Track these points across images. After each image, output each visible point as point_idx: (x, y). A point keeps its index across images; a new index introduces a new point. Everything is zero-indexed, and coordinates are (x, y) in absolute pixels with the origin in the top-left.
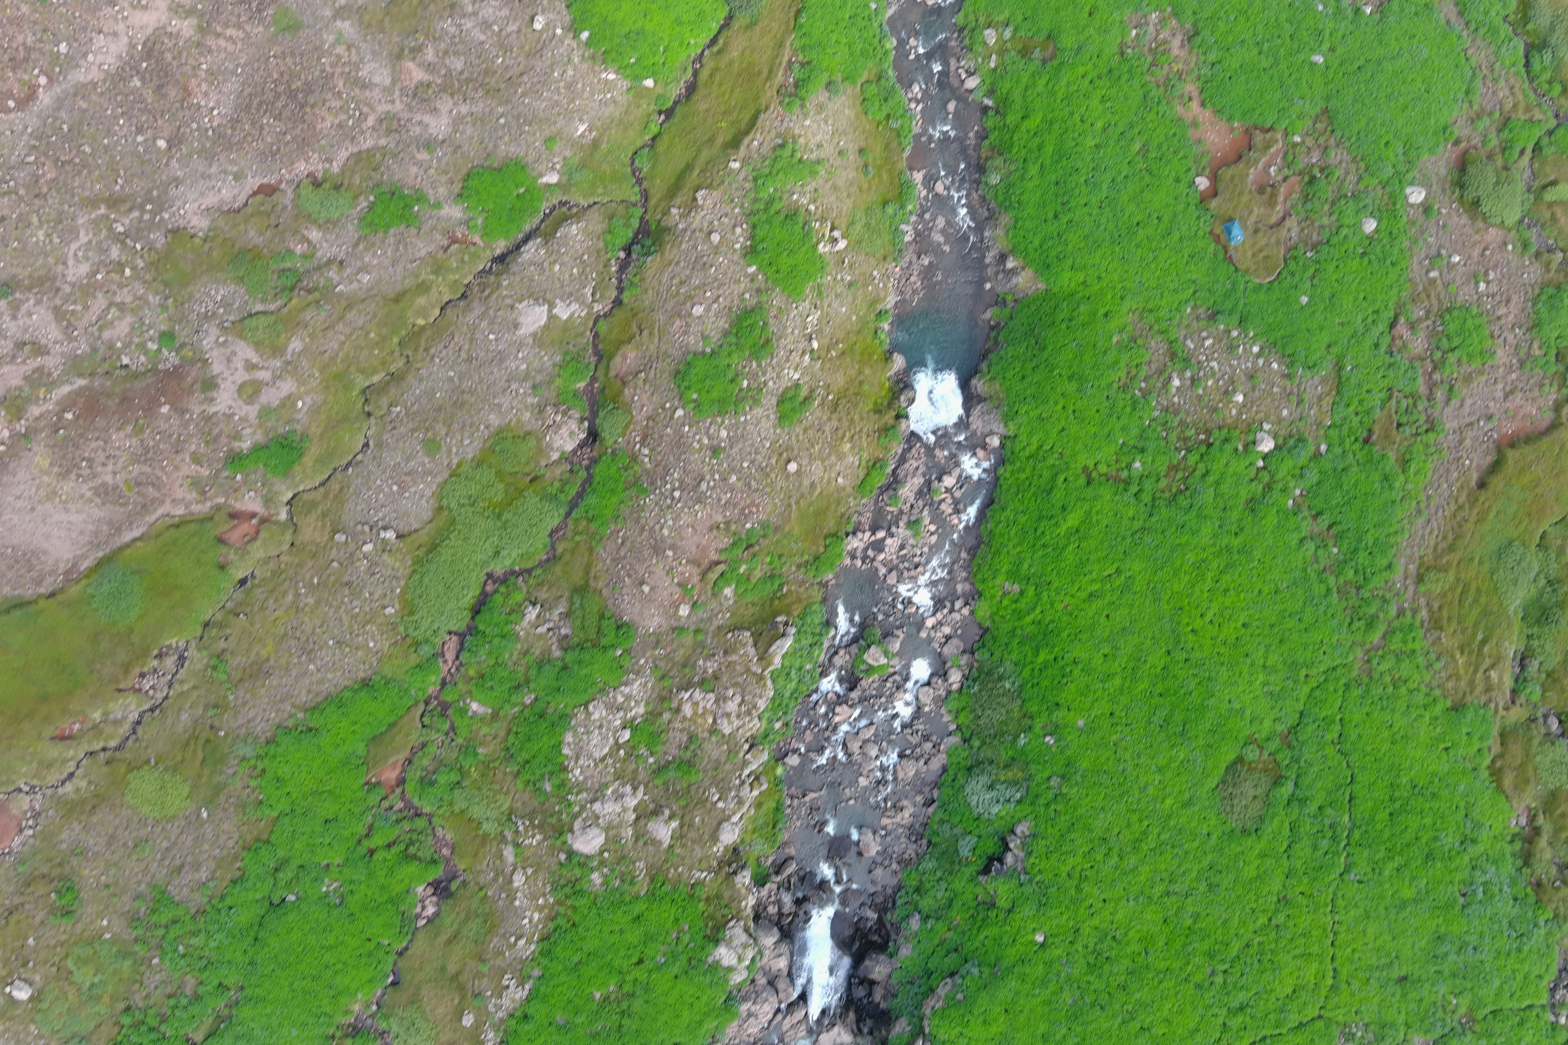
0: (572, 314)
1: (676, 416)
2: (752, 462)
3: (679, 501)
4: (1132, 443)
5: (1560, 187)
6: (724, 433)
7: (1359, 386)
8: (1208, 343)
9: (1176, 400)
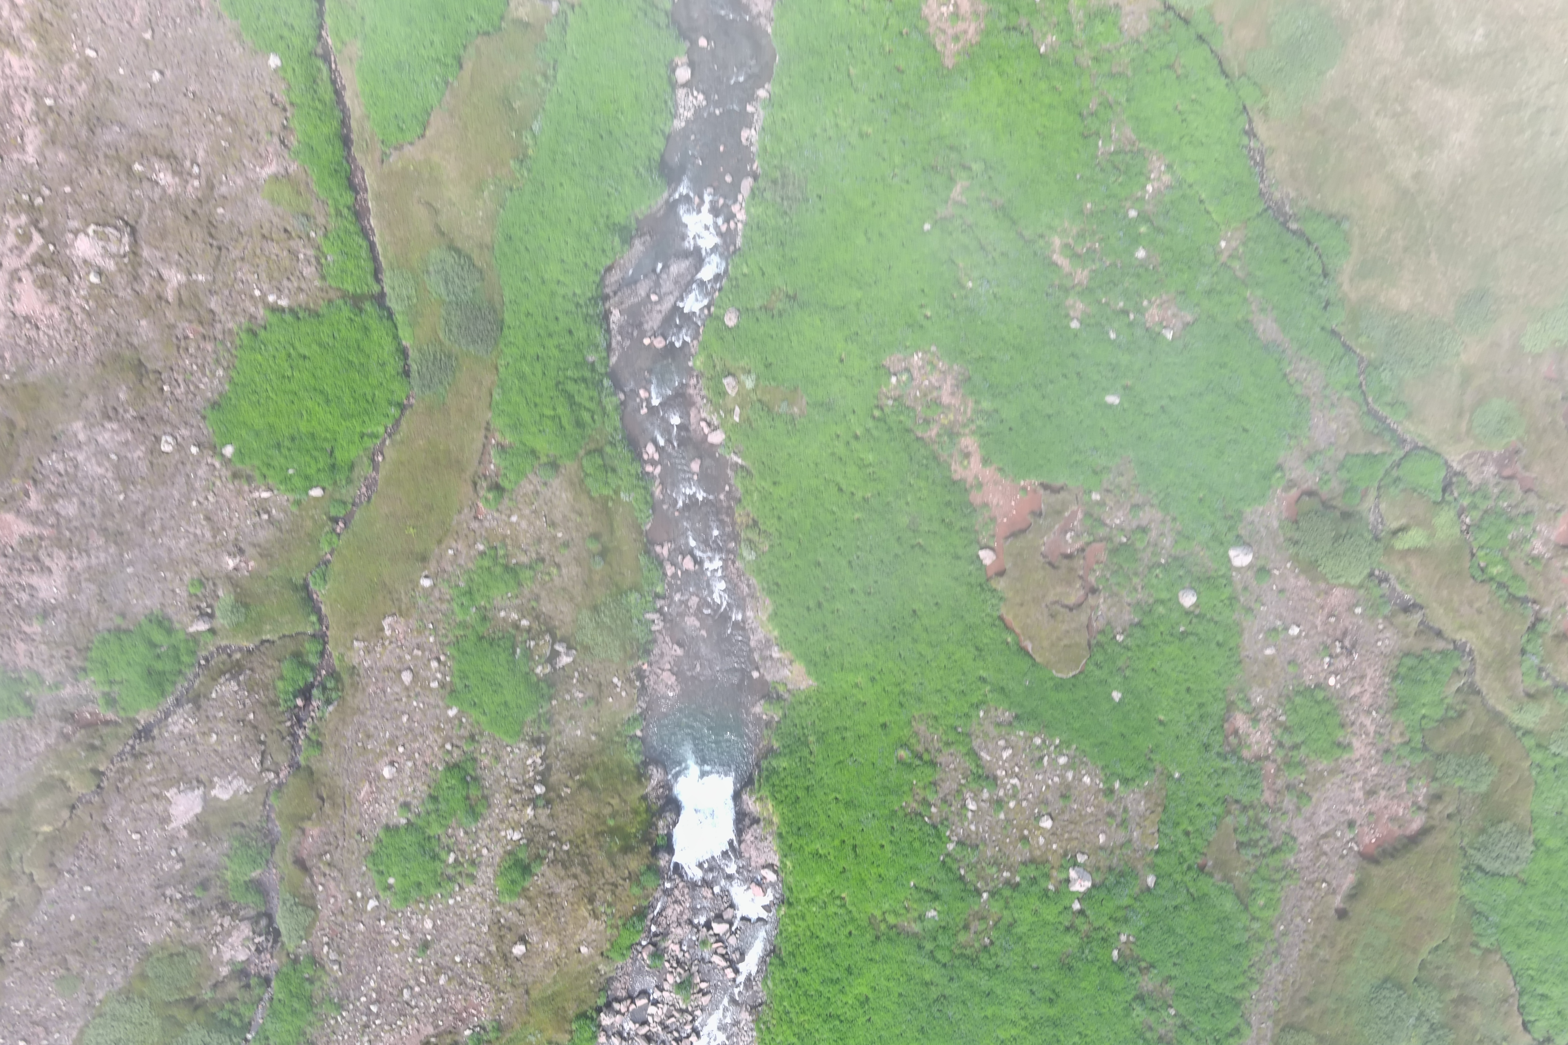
0: (236, 792)
1: (369, 908)
2: (466, 954)
3: (377, 1015)
4: (925, 885)
5: (1412, 532)
6: (428, 924)
7: (1188, 800)
8: (1006, 754)
9: (973, 828)
